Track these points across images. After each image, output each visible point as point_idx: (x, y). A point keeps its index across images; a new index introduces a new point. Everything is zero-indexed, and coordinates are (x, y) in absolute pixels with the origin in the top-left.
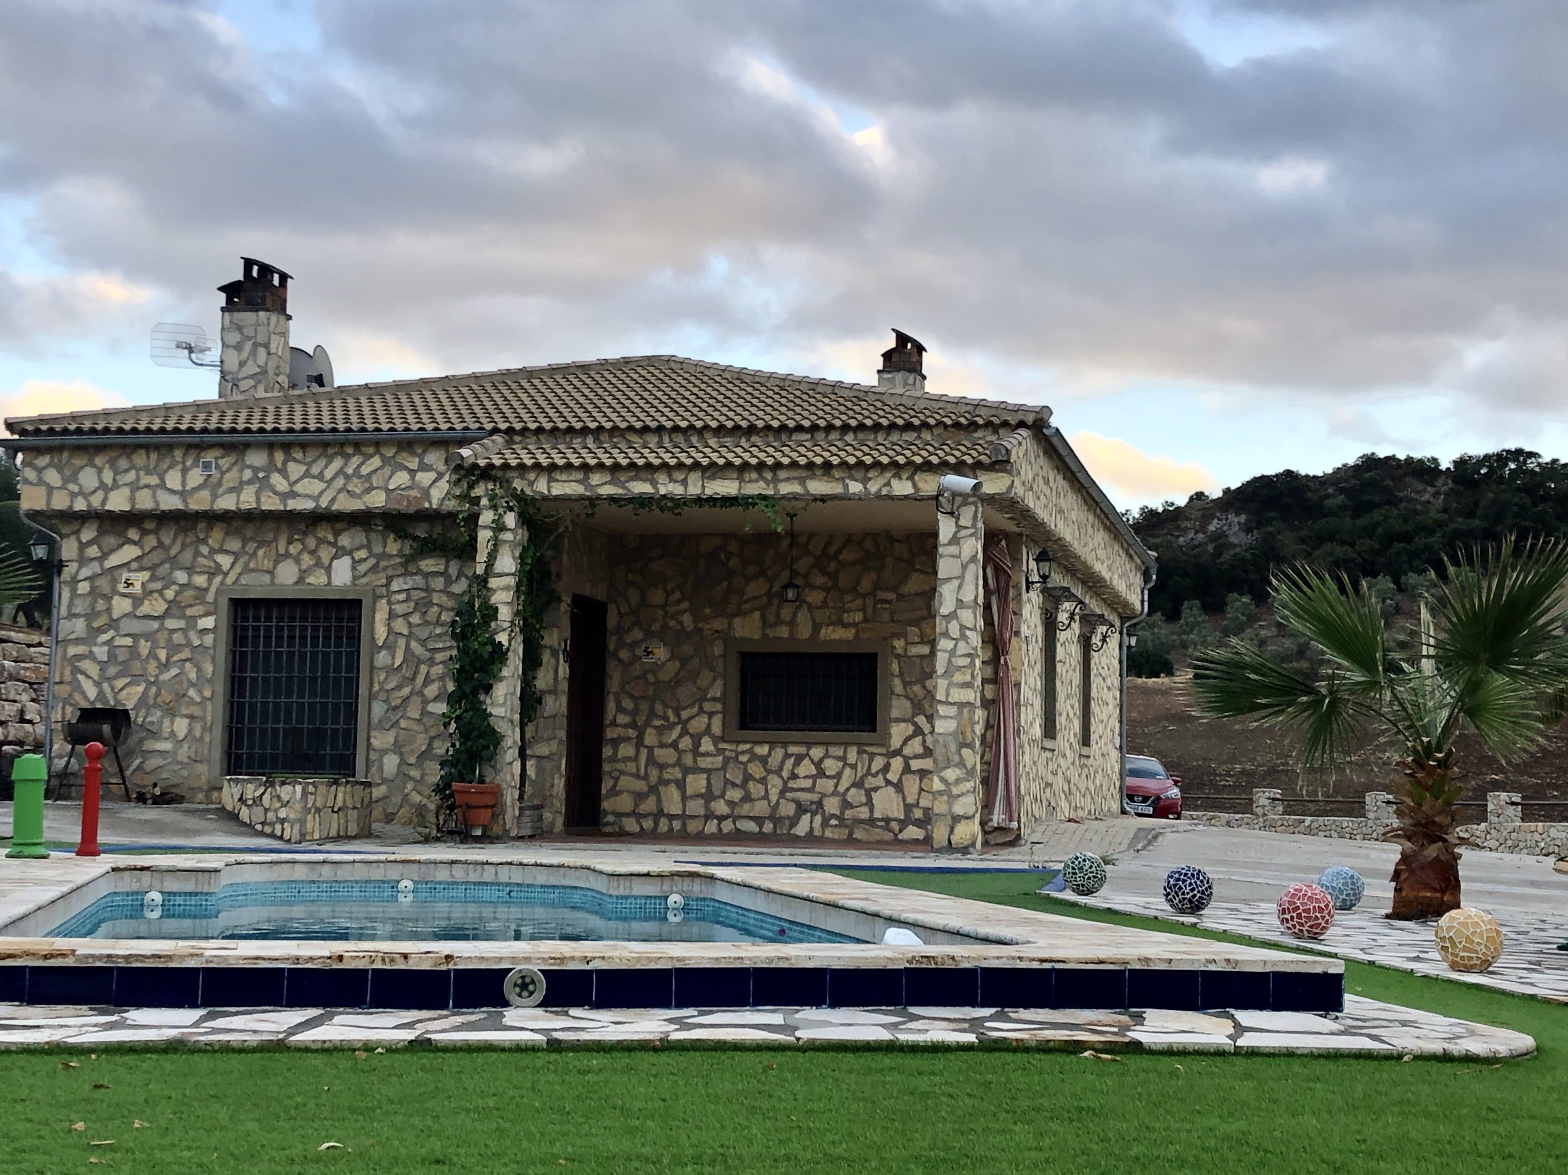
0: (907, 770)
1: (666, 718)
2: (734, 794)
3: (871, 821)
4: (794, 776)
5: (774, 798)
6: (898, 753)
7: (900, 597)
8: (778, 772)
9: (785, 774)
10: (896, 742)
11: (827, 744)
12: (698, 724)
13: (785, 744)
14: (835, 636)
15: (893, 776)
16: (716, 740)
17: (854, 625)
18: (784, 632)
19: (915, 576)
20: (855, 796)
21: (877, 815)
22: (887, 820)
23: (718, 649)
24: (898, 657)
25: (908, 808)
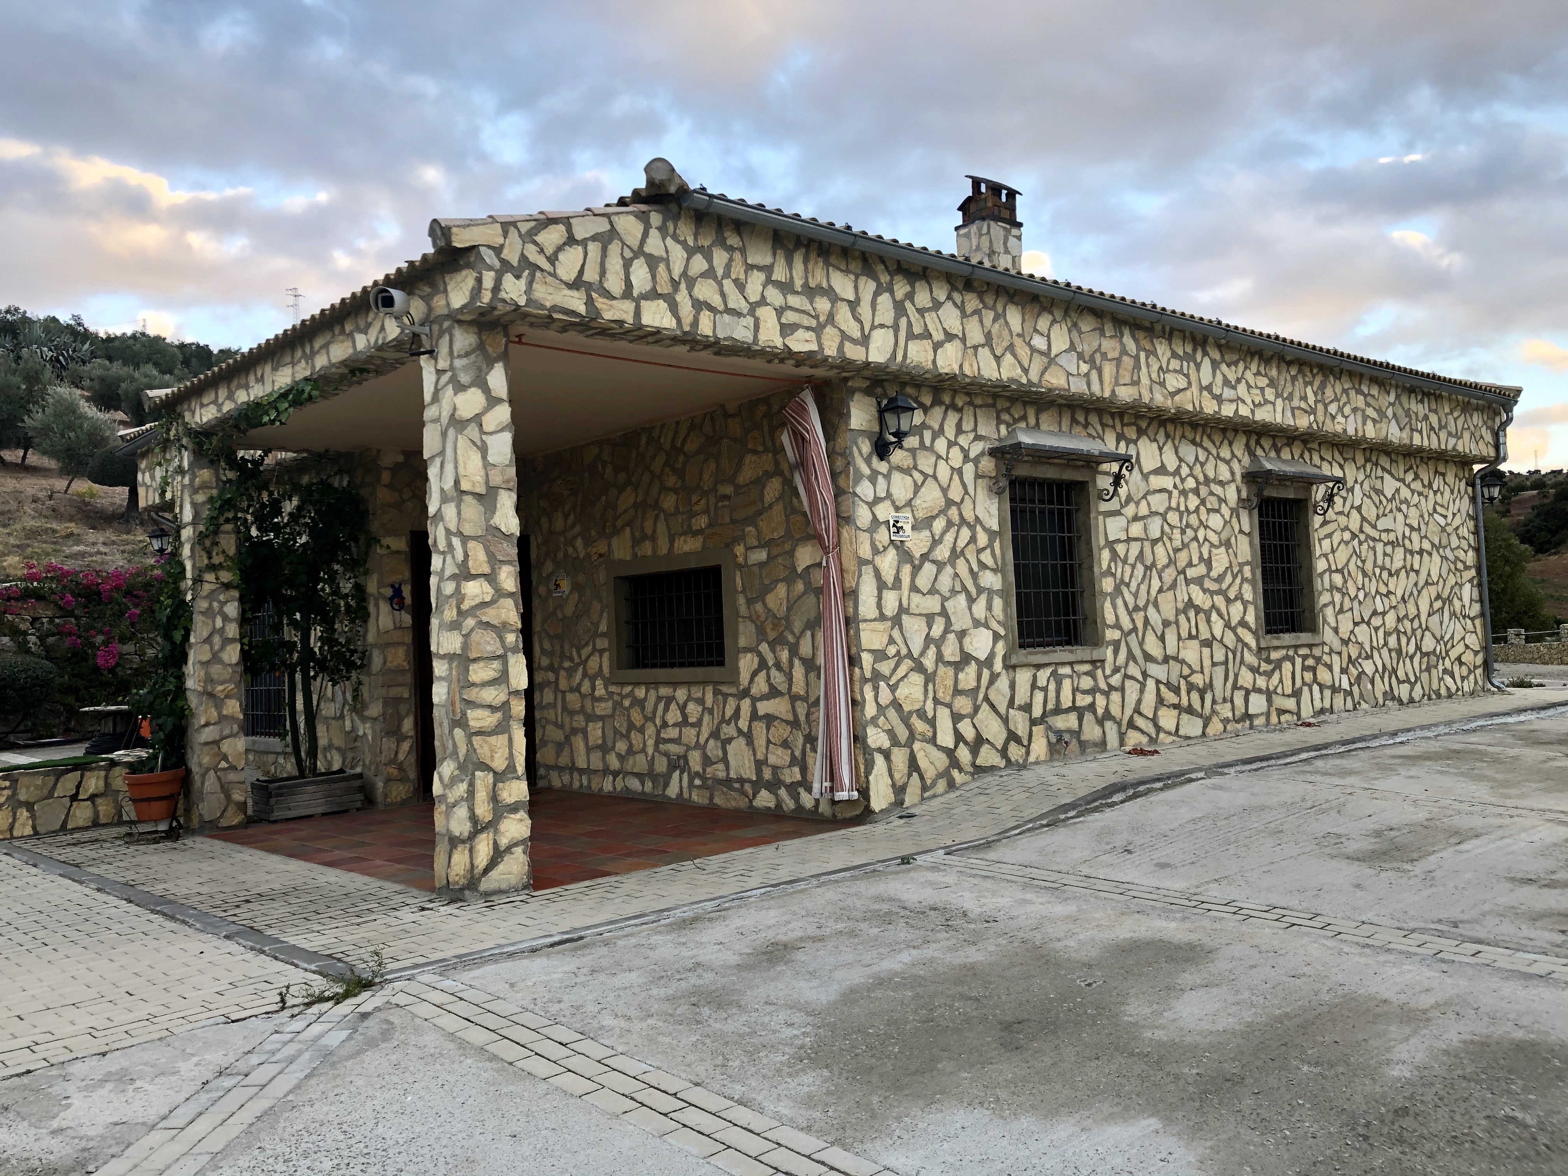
0: (754, 716)
1: (571, 659)
2: (621, 746)
3: (727, 782)
4: (665, 725)
5: (650, 750)
6: (745, 693)
7: (738, 487)
8: (653, 719)
9: (658, 721)
10: (744, 678)
11: (689, 684)
12: (593, 664)
13: (657, 684)
14: (686, 548)
15: (743, 724)
16: (607, 683)
17: (701, 532)
18: (647, 549)
19: (749, 459)
20: (713, 749)
21: (733, 775)
22: (741, 780)
23: (602, 577)
24: (740, 567)
25: (759, 765)
